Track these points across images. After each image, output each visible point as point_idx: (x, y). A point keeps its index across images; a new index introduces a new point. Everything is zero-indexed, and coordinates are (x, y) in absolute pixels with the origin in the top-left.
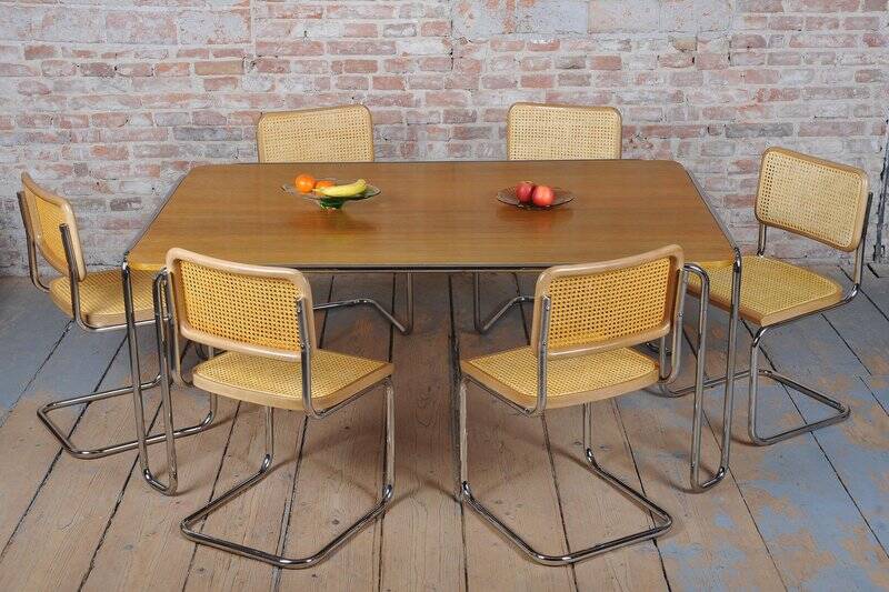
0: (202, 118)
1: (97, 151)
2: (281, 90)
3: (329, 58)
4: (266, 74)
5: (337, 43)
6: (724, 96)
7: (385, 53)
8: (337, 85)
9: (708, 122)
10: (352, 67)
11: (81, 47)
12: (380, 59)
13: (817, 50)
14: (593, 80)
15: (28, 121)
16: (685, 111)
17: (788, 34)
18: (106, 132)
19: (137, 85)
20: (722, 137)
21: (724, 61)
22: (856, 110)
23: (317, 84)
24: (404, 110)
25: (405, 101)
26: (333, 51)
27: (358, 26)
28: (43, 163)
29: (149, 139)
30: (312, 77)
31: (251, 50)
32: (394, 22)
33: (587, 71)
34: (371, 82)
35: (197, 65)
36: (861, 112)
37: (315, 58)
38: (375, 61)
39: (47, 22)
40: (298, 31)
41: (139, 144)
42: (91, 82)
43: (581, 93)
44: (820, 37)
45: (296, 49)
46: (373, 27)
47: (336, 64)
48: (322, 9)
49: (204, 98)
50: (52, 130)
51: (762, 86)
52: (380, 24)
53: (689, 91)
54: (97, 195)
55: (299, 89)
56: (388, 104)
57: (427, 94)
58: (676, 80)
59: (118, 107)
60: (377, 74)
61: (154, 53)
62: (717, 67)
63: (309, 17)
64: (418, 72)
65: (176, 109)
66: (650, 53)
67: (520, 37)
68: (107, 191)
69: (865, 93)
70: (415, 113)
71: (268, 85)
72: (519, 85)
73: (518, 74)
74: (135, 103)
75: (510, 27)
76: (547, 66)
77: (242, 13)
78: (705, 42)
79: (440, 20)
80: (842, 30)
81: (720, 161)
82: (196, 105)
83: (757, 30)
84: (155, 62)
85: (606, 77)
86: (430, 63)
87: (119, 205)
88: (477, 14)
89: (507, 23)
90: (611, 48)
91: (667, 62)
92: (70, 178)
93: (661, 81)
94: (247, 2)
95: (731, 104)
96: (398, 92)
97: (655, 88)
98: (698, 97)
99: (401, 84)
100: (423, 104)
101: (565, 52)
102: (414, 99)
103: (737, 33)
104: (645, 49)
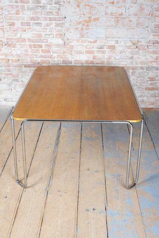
2: (14, 52)
3: (28, 43)
4: (9, 48)
5: (30, 39)
6: (146, 58)
7: (45, 42)
8: (30, 52)
9: (141, 66)
10: (35, 46)
12: (43, 44)
14: (106, 52)
16: (134, 62)
20: (145, 70)
21: (146, 48)
23: (25, 51)
24: (50, 59)
25: (51, 57)
26: (29, 41)
27: (36, 34)
30: (23, 49)
31: (5, 40)
32: (48, 33)
33: (105, 49)
34: (40, 51)
37: (23, 43)
38: (42, 45)
40: (19, 35)
43: (103, 56)
45: (18, 40)
46: (41, 34)
47: (30, 45)
48: (26, 29)
51: (157, 55)
52: (43, 34)
53: (135, 56)
55: (19, 52)
56: (46, 58)
57: (57, 55)
58: (132, 53)
60: (42, 49)
62: (144, 49)
63: (22, 31)
64: (54, 48)
66: (123, 44)
67: (85, 39)
70: (54, 60)
71: (10, 51)
72: (85, 53)
73: (84, 50)
75: (82, 36)
76: (93, 47)
77: (2, 29)
78: (140, 42)
79: (61, 33)
81: (144, 77)
83: (156, 38)
85: (110, 51)
86: (58, 46)
88: (72, 31)
89: (81, 35)
90: (113, 43)
93: (127, 53)
94: (3, 26)
95: (148, 60)
96: (49, 54)
97: (125, 55)
98: (138, 58)
99: (49, 52)
100: (56, 58)
101: (98, 44)
102: (53, 56)
103: (150, 39)
104: (122, 43)
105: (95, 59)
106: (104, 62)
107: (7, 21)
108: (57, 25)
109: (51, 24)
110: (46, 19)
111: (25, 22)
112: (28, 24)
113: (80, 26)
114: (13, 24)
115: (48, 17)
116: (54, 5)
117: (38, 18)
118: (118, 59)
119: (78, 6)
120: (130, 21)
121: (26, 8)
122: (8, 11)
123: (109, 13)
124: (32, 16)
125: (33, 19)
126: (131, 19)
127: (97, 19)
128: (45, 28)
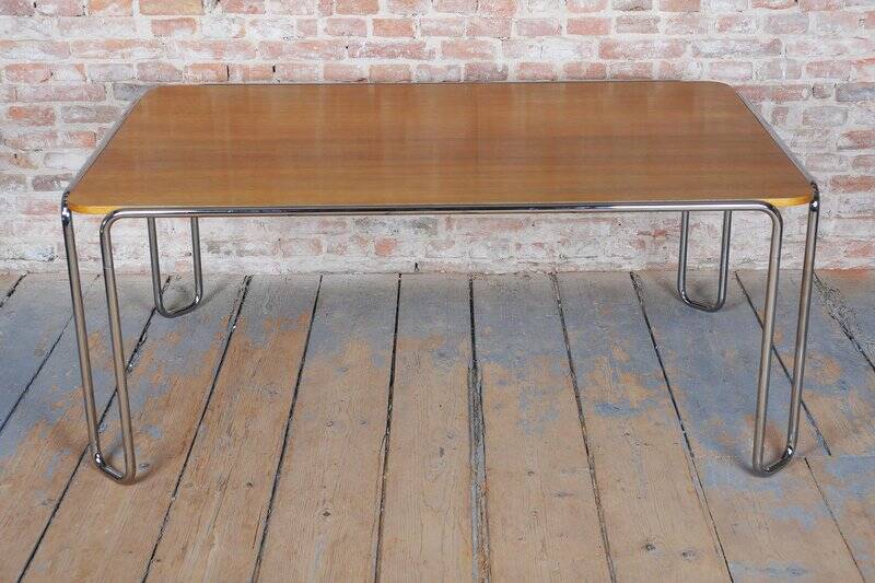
0: (151, 72)
1: (14, 113)
2: (253, 36)
4: (233, 15)
6: (838, 46)
8: (325, 30)
9: (812, 81)
10: (346, 5)
14: (662, 26)
16: (783, 66)
19: (64, 27)
20: (831, 101)
23: (300, 28)
24: (413, 64)
25: (415, 52)
29: (81, 98)
30: (293, 19)
33: (656, 12)
34: (370, 27)
35: (143, 2)
41: (68, 104)
42: (3, 23)
43: (646, 42)
47: (325, 2)
49: (152, 45)
53: (789, 40)
54: (15, 171)
55: (276, 35)
56: (392, 56)
57: (444, 44)
58: (772, 25)
59: (39, 56)
60: (378, 16)
62: (826, 8)
64: (431, 13)
65: (116, 60)
68: (28, 164)
70: (428, 67)
71: (236, 29)
72: (564, 32)
73: (562, 16)
74: (63, 50)
76: (601, 6)
81: (827, 132)
82: (141, 55)
85: (680, 21)
86: (448, 1)
87: (44, 184)
91: (761, 2)
93: (753, 25)
95: (844, 57)
96: (406, 40)
97: (743, 36)
98: (802, 47)
99: (410, 29)
100: (438, 56)
102: (427, 49)
105: (608, 57)
106: (648, 67)
118: (710, 55)
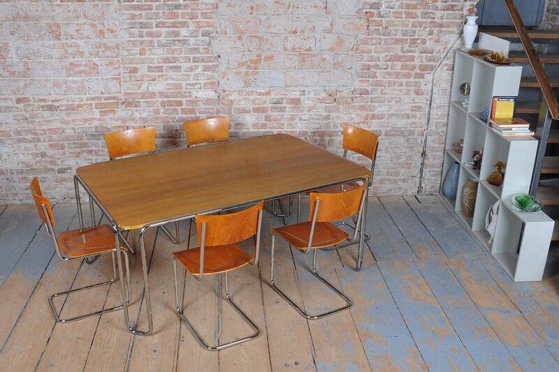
0: (99, 129)
1: (50, 145)
2: (137, 115)
3: (159, 100)
4: (129, 108)
5: (162, 92)
6: (350, 117)
7: (186, 97)
8: (163, 112)
10: (170, 103)
11: (41, 97)
12: (184, 100)
13: (392, 96)
14: (287, 110)
15: (18, 133)
16: (331, 124)
17: (379, 88)
18: (54, 137)
19: (68, 115)
21: (350, 101)
22: (411, 124)
23: (154, 112)
26: (161, 96)
27: (173, 84)
28: (26, 152)
29: (74, 140)
30: (151, 109)
31: (122, 97)
32: (191, 82)
33: (284, 105)
34: (180, 111)
35: (96, 104)
36: (413, 125)
37: (152, 100)
38: (182, 101)
39: (26, 86)
40: (144, 87)
41: (69, 142)
42: (47, 114)
43: (282, 115)
44: (395, 90)
45: (143, 95)
46: (181, 84)
47: (163, 102)
48: (155, 77)
49: (99, 120)
50: (30, 137)
51: (367, 113)
52: (184, 84)
53: (333, 115)
54: (50, 166)
55: (145, 115)
58: (327, 110)
59: (59, 125)
60: (183, 107)
61: (76, 99)
62: (346, 103)
63: (149, 80)
64: (202, 106)
65: (87, 125)
66: (314, 96)
67: (251, 89)
68: (56, 164)
69: (414, 116)
71: (130, 113)
72: (252, 112)
73: (250, 107)
74: (67, 123)
75: (247, 84)
76: (265, 102)
77: (117, 79)
78: (341, 92)
79: (214, 81)
80: (404, 87)
82: (96, 123)
83: (365, 86)
84: (76, 103)
85: (294, 108)
86: (208, 101)
87: (61, 171)
88: (231, 78)
90: (296, 94)
91: (322, 101)
92: (38, 159)
93: (320, 110)
94: (119, 74)
95: (353, 121)
96: (193, 115)
97: (317, 113)
98: (338, 117)
99: (194, 112)
101: (273, 96)
103: (356, 87)
104: (312, 94)
105: (268, 121)
107: (126, 66)
108: (206, 69)
109: (197, 67)
110: (188, 60)
111: (155, 65)
112: (160, 69)
113: (243, 70)
114: (135, 70)
115: (192, 56)
116: (201, 38)
117: (175, 60)
118: (305, 120)
119: (240, 38)
120: (324, 60)
121: (156, 45)
122: (128, 51)
123: (289, 48)
124: (165, 56)
125: (167, 60)
126: (326, 56)
127: (271, 57)
128: (187, 73)
